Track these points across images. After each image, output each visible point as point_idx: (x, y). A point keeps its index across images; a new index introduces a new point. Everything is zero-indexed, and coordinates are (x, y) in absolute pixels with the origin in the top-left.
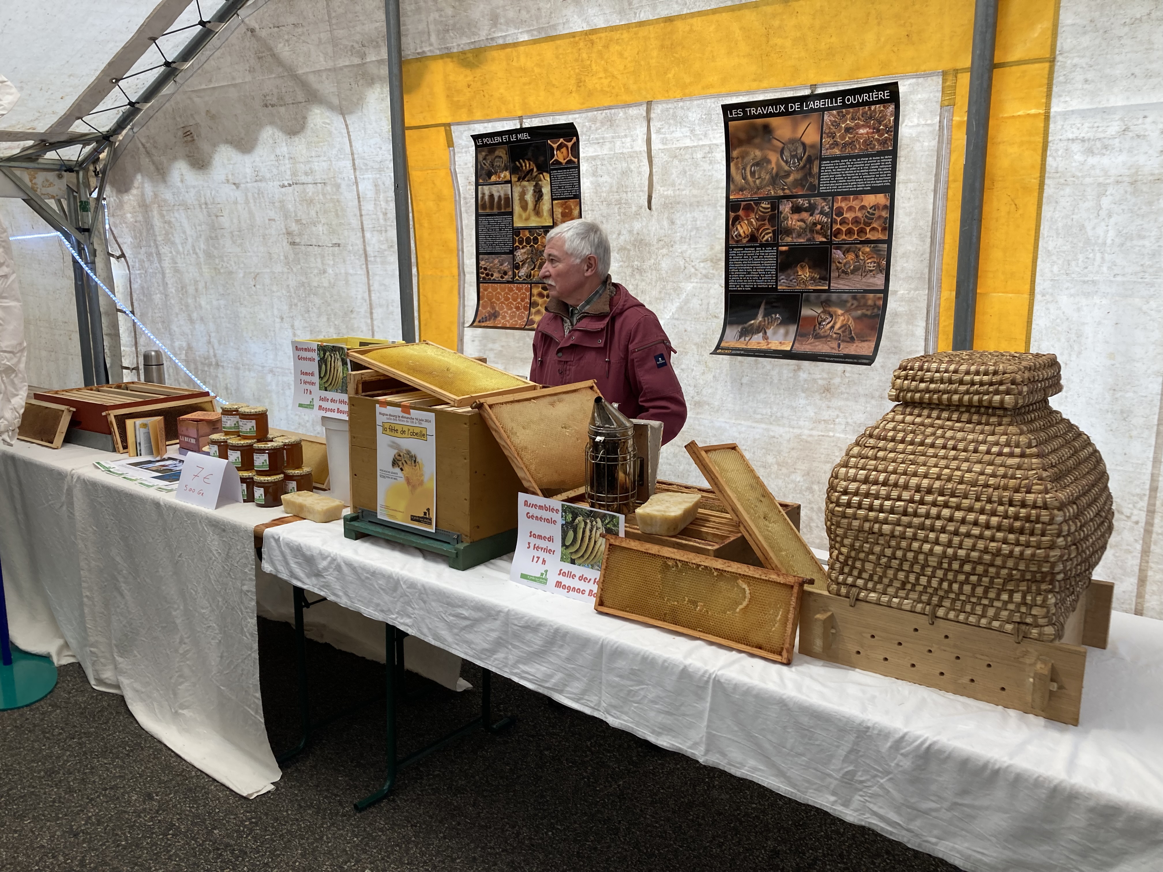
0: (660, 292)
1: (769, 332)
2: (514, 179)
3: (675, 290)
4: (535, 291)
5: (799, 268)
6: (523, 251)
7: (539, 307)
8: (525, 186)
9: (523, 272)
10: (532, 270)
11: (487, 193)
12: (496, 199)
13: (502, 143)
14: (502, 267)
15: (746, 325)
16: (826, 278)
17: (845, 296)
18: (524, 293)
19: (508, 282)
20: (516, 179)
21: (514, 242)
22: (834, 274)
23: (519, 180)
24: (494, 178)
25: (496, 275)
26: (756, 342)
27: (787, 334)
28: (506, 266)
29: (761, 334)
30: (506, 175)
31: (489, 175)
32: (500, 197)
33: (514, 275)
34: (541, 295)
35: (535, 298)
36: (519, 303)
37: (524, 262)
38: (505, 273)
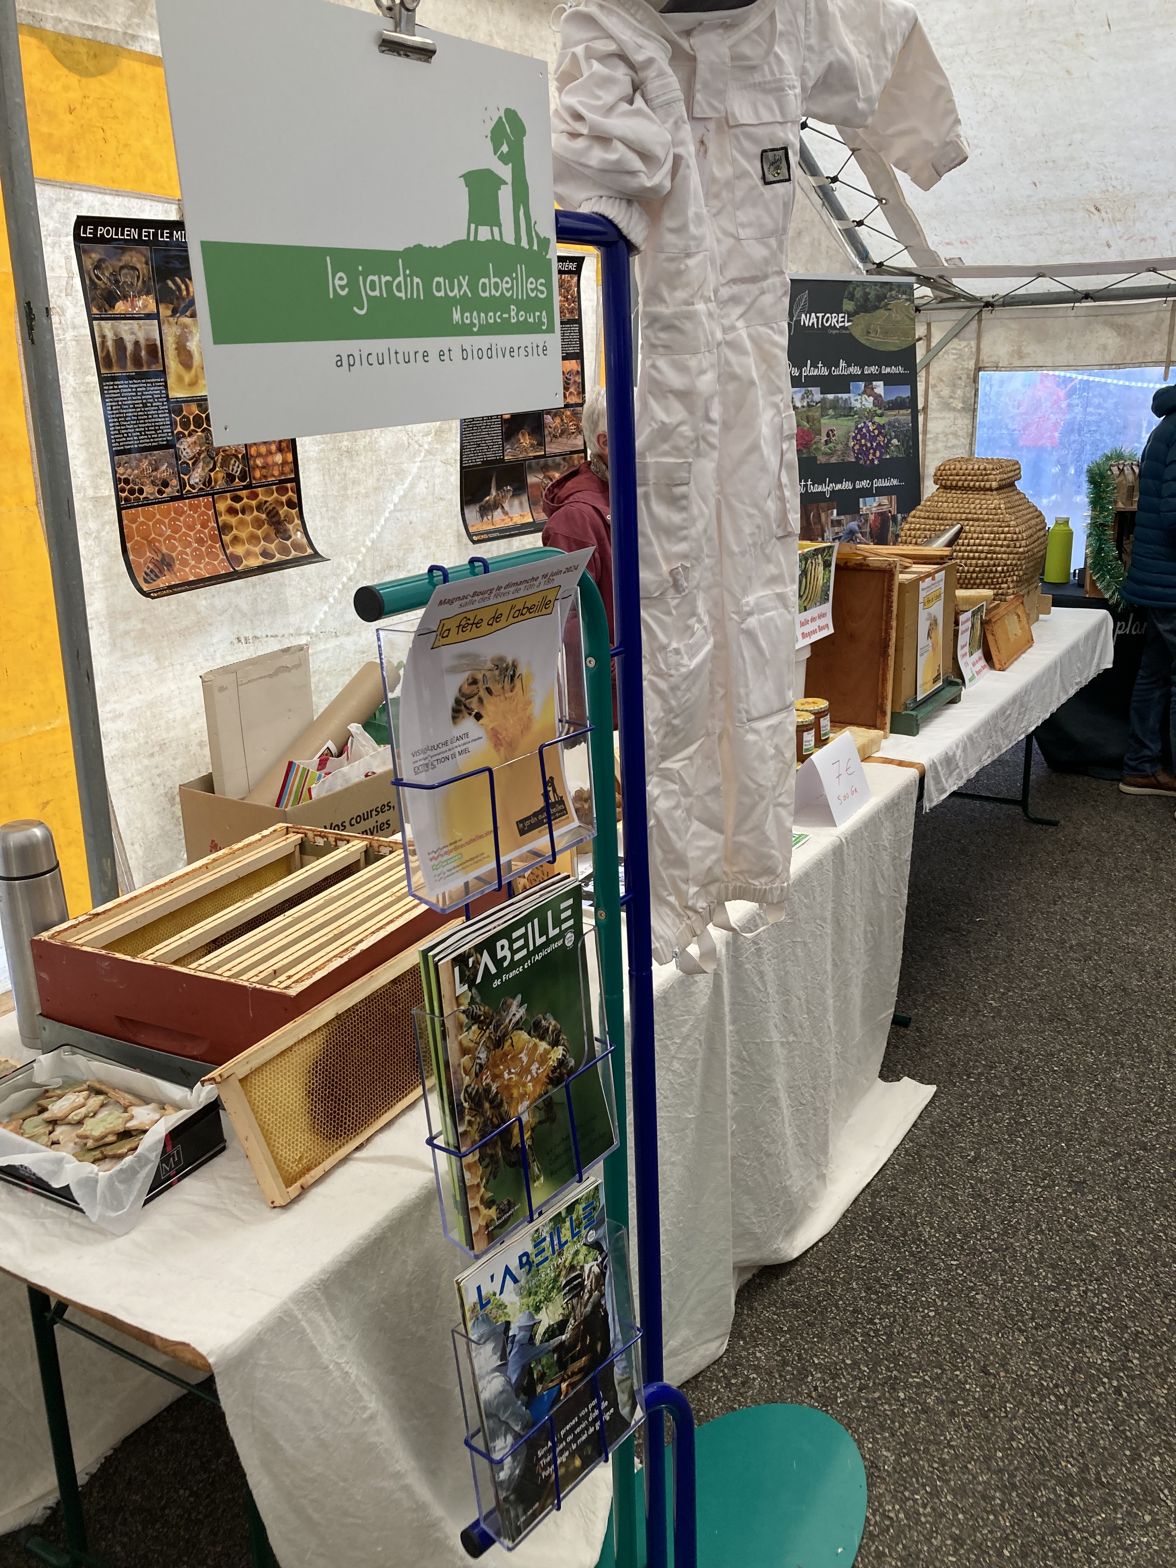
0: (378, 480)
1: (506, 506)
2: (165, 311)
3: (397, 474)
4: (222, 506)
5: (520, 436)
6: (190, 440)
7: (235, 532)
8: (185, 326)
9: (196, 477)
10: (211, 470)
11: (110, 335)
12: (130, 347)
13: (140, 242)
14: (158, 474)
15: (483, 503)
16: (541, 444)
17: (558, 459)
18: (204, 514)
19: (173, 499)
20: (169, 313)
21: (173, 424)
22: (548, 439)
23: (174, 312)
24: (121, 307)
25: (149, 490)
26: (498, 520)
27: (521, 504)
28: (164, 471)
29: (499, 510)
30: (147, 303)
31: (110, 299)
32: (137, 343)
33: (182, 484)
34: (232, 511)
35: (224, 518)
36: (199, 532)
37: (196, 460)
38: (165, 484)
